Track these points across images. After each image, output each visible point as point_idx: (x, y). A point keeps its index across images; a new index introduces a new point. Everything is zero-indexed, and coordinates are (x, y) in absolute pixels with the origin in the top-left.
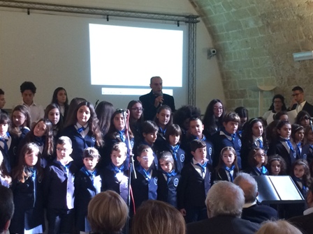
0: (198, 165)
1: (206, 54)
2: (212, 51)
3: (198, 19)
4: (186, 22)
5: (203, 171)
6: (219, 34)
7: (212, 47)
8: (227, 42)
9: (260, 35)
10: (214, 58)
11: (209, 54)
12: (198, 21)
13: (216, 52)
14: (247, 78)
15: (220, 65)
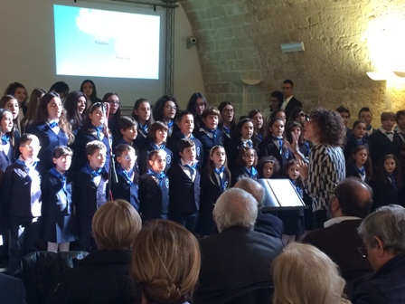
0: (187, 166)
1: (185, 43)
2: (192, 39)
3: (176, 4)
4: (164, 6)
5: (192, 174)
6: (200, 20)
7: (191, 35)
8: (209, 30)
9: (245, 23)
10: (194, 48)
11: (189, 44)
12: (177, 6)
13: (197, 42)
14: (229, 71)
15: (200, 55)
